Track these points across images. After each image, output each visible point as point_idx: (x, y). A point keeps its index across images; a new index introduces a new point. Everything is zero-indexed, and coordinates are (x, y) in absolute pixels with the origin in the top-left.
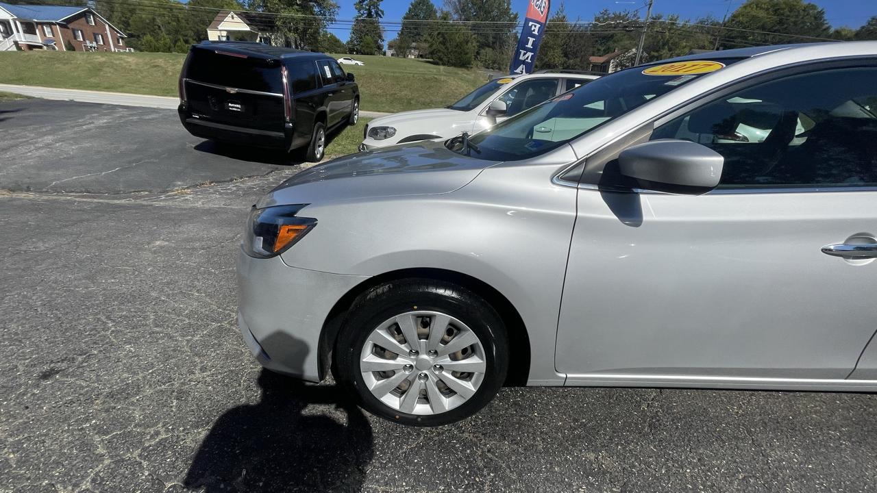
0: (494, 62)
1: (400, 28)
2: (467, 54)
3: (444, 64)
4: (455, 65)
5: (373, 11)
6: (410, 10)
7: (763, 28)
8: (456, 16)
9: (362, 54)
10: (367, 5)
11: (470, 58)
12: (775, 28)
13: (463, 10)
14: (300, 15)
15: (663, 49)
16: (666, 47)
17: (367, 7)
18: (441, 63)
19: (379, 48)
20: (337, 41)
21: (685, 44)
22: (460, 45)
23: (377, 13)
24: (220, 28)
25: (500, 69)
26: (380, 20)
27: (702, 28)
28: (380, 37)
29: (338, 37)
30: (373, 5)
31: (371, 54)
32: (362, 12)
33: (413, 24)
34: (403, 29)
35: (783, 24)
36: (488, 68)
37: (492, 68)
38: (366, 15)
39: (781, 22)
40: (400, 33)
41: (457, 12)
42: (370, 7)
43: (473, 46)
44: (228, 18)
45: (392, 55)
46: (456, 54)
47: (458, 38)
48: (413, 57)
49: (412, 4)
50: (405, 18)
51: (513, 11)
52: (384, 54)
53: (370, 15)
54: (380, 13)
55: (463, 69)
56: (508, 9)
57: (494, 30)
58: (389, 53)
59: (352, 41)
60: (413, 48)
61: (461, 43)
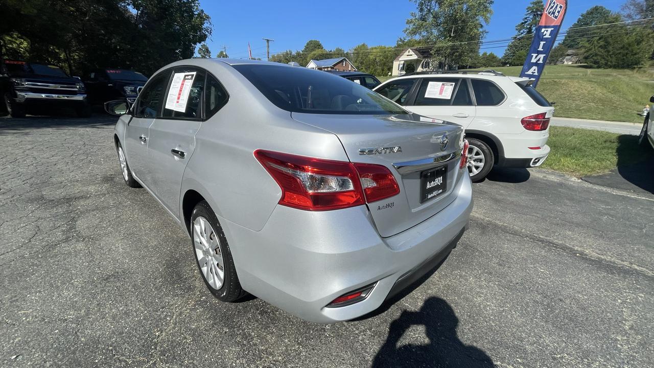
2: (635, 54)
4: (616, 67)
5: (534, 28)
6: (579, 20)
9: (513, 66)
10: (528, 25)
14: (450, 43)
17: (528, 27)
20: (494, 57)
22: (627, 47)
24: (400, 59)
29: (495, 55)
30: (535, 23)
31: (521, 65)
32: (522, 31)
33: (580, 31)
34: (566, 38)
38: (525, 33)
42: (531, 25)
44: (406, 53)
46: (619, 56)
48: (570, 63)
53: (529, 32)
55: (625, 70)
59: (506, 55)
60: (568, 55)
61: (629, 45)
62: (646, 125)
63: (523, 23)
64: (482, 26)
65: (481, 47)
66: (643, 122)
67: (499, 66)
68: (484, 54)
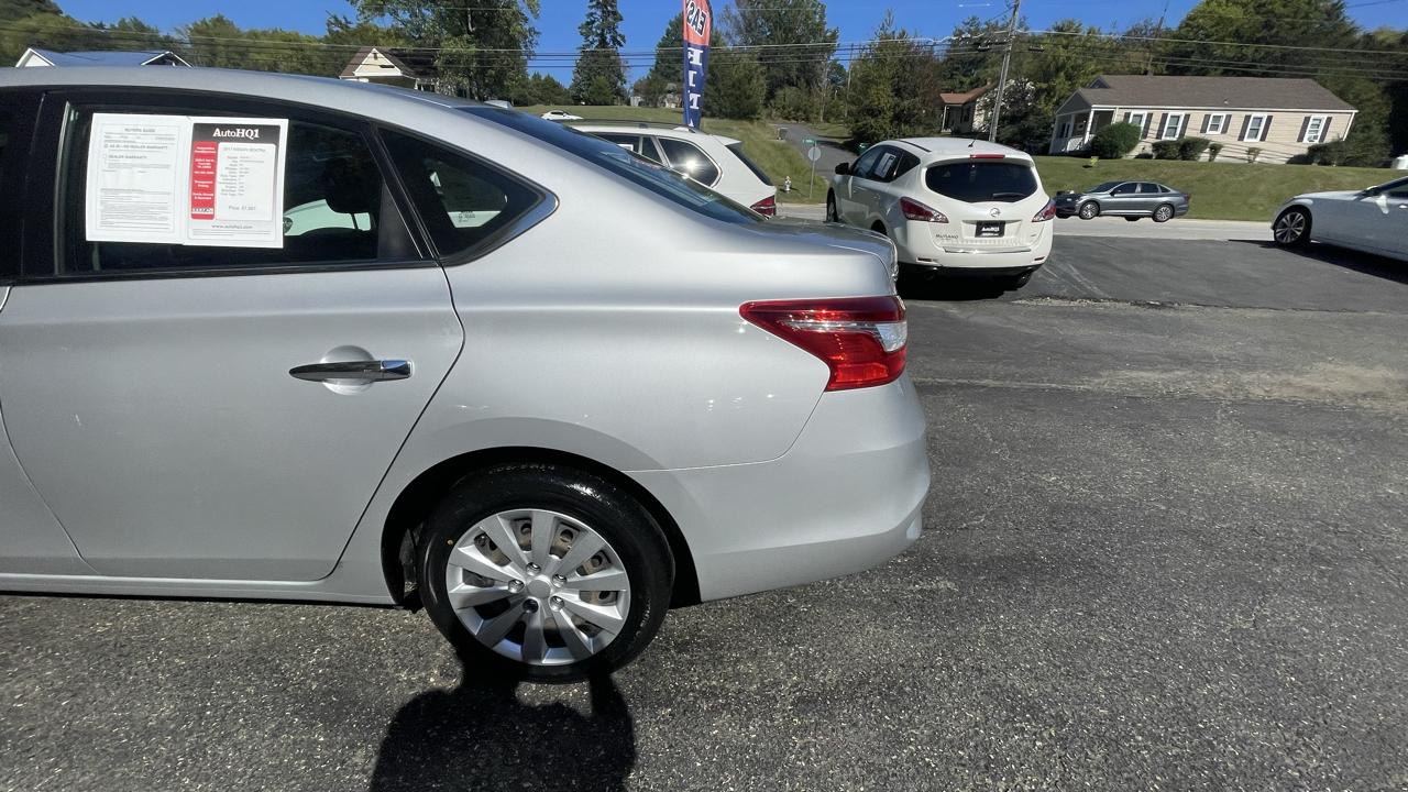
0: (797, 109)
1: (653, 62)
2: (749, 98)
3: (713, 116)
4: (731, 116)
5: (608, 36)
6: (668, 32)
7: (1237, 35)
8: (738, 39)
9: (592, 104)
10: (598, 28)
11: (756, 103)
12: (1259, 35)
13: (749, 28)
14: (473, 49)
15: (1057, 77)
16: (1062, 74)
17: (599, 32)
18: (709, 113)
19: (619, 93)
20: (556, 86)
21: (1093, 67)
22: (737, 85)
23: (614, 39)
24: (357, 74)
25: (807, 119)
26: (620, 50)
27: (1134, 39)
28: (620, 76)
29: (557, 80)
30: (609, 28)
31: (606, 104)
32: (590, 39)
33: (672, 54)
34: (657, 63)
35: (1272, 28)
36: (787, 118)
37: (794, 118)
38: (596, 44)
39: (1267, 25)
40: (653, 68)
41: (740, 32)
42: (603, 30)
43: (759, 86)
44: (369, 59)
45: (640, 104)
46: (733, 99)
47: (737, 74)
48: (673, 106)
49: (671, 24)
50: (660, 45)
51: (829, 27)
52: (628, 103)
53: (603, 43)
54: (619, 39)
55: (744, 122)
56: (822, 23)
57: (799, 58)
58: (635, 101)
59: (576, 84)
60: (669, 92)
61: (740, 81)
62: (832, 206)
63: (588, 23)
64: (526, 20)
65: (529, 63)
66: (826, 199)
67: (569, 104)
68: (537, 77)
